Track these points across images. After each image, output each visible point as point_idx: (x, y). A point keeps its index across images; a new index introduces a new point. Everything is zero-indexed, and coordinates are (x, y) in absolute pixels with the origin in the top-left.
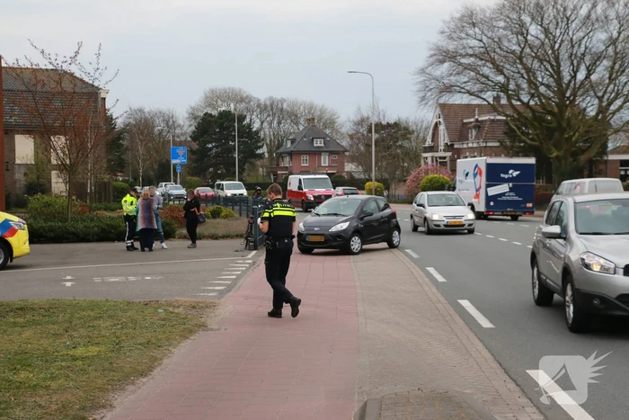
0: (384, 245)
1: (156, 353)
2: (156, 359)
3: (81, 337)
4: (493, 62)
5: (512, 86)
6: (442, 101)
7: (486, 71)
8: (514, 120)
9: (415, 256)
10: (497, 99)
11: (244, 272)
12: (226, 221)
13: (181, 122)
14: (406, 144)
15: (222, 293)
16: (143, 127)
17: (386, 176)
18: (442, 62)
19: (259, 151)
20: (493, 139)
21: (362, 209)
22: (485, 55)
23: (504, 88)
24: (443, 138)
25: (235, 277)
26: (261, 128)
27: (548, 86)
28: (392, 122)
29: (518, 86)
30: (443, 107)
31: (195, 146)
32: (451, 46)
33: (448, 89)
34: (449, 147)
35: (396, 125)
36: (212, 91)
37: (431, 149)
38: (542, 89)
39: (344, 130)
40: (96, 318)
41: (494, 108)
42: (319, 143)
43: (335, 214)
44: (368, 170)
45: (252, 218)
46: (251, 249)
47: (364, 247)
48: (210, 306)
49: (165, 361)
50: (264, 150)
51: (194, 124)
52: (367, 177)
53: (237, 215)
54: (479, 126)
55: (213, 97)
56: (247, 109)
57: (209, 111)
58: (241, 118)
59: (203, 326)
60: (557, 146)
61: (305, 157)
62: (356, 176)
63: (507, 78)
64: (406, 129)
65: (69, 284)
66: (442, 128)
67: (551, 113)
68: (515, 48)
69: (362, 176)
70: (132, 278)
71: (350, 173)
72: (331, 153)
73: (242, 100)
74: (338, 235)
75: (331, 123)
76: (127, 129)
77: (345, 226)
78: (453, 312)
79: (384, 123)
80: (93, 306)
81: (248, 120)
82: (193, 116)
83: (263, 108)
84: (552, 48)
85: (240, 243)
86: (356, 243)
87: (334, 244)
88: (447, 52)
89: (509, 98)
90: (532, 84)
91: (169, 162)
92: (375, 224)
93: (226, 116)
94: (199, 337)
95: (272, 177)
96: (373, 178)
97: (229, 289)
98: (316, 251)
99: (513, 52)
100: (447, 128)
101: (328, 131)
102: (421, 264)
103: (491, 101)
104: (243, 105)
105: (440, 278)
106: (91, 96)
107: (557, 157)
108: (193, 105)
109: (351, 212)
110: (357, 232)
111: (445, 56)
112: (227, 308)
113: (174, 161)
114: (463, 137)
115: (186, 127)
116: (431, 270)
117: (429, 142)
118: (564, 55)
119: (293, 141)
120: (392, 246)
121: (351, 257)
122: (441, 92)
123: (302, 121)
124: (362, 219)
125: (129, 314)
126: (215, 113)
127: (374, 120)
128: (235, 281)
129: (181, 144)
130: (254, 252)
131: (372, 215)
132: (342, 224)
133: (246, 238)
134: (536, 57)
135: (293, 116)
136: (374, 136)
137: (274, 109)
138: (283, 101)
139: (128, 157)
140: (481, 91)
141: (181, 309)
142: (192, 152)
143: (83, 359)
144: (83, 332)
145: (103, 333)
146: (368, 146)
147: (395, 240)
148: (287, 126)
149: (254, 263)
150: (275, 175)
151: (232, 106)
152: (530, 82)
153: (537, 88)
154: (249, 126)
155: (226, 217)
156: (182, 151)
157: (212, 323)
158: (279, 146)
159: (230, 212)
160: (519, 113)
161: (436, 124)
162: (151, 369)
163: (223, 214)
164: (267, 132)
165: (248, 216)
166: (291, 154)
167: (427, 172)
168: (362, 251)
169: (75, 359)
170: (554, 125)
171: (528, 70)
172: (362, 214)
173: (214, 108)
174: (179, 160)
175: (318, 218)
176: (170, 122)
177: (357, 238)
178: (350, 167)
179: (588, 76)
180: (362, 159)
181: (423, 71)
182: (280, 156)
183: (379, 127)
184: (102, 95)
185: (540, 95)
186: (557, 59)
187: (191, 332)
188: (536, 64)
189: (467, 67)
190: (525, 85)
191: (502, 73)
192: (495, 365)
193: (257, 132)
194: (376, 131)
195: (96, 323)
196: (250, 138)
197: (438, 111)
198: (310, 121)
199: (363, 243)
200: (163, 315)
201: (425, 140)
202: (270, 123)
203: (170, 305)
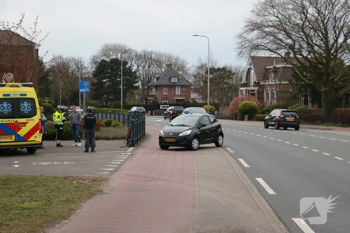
0: (213, 145)
1: (73, 206)
2: (72, 210)
3: (26, 197)
4: (285, 30)
5: (297, 46)
6: (252, 55)
7: (281, 36)
8: (298, 67)
9: (232, 151)
10: (288, 54)
11: (126, 160)
12: (114, 129)
13: (86, 65)
14: (230, 81)
15: (112, 173)
16: (62, 68)
17: (216, 101)
18: (253, 30)
19: (136, 85)
20: (285, 79)
21: (199, 123)
22: (280, 26)
23: (292, 47)
24: (253, 78)
25: (120, 163)
26: (138, 70)
27: (319, 46)
28: (221, 67)
29: (301, 46)
30: (253, 58)
31: (95, 81)
32: (259, 20)
33: (256, 47)
34: (257, 84)
35: (224, 69)
36: (106, 46)
37: (245, 85)
38: (316, 48)
39: (190, 72)
40: (35, 186)
41: (285, 59)
42: (174, 80)
43: (183, 125)
44: (205, 98)
45: (131, 127)
46: (130, 146)
47: (201, 146)
48: (104, 180)
49: (78, 211)
50: (139, 84)
51: (95, 66)
52: (204, 102)
53: (122, 125)
54: (276, 70)
55: (107, 50)
56: (129, 58)
57: (104, 58)
58: (125, 63)
59: (101, 192)
60: (325, 85)
61: (165, 89)
62: (197, 101)
63: (294, 41)
64: (230, 71)
65: (16, 166)
66: (252, 72)
67: (321, 63)
68: (299, 22)
69: (202, 102)
70: (55, 163)
71: (194, 100)
72: (182, 86)
73: (126, 51)
74: (185, 138)
75: (182, 67)
76: (52, 69)
77: (189, 132)
78: (252, 185)
79: (216, 67)
80: (33, 179)
81: (129, 64)
82: (94, 61)
83: (139, 57)
84: (323, 22)
85: (123, 142)
86: (195, 143)
87: (182, 143)
88: (256, 24)
89: (295, 53)
90: (310, 45)
91: (78, 91)
92: (208, 132)
93: (115, 62)
94: (98, 197)
95: (144, 101)
96: (208, 103)
97: (116, 170)
98: (170, 148)
99: (298, 25)
100: (255, 71)
101: (180, 73)
102: (235, 157)
103: (283, 55)
104: (126, 55)
105: (246, 165)
106: (30, 48)
107: (325, 91)
108: (94, 54)
110: (196, 136)
111: (255, 26)
112: (115, 181)
113: (81, 90)
114: (265, 77)
115: (89, 67)
116: (241, 160)
117: (244, 81)
118: (330, 27)
119: (158, 79)
120: (218, 145)
121: (193, 152)
122: (252, 49)
123: (164, 65)
124: (199, 128)
125: (55, 184)
126: (108, 60)
127: (210, 66)
128: (120, 165)
129: (86, 79)
130: (132, 148)
131: (205, 126)
132: (187, 131)
133: (127, 139)
134: (313, 28)
135: (159, 63)
136: (210, 76)
137: (146, 58)
138: (151, 53)
139: (52, 87)
140: (277, 49)
141: (87, 182)
142: (93, 84)
143: (28, 209)
144: (27, 194)
145: (40, 194)
146: (205, 82)
147: (220, 142)
148: (154, 69)
149: (132, 155)
150: (146, 100)
151: (119, 55)
152: (308, 44)
153: (312, 47)
154: (130, 68)
155: (115, 126)
156: (87, 83)
157: (105, 190)
158: (149, 81)
159: (117, 123)
160: (301, 63)
161: (249, 69)
162: (69, 215)
163: (113, 124)
164: (141, 72)
165: (128, 126)
166: (156, 87)
167: (242, 100)
168: (199, 148)
169: (23, 209)
170: (323, 71)
171: (307, 36)
172: (200, 125)
173: (107, 57)
174: (84, 90)
175: (172, 127)
176: (79, 65)
177: (196, 140)
178: (193, 96)
179: (345, 41)
180: (201, 91)
181: (240, 36)
182: (150, 88)
183: (213, 70)
184: (36, 47)
185: (314, 52)
186: (326, 29)
187: (93, 195)
188: (312, 33)
189: (268, 34)
190: (305, 46)
191: (290, 38)
192: (274, 215)
193: (135, 73)
194: (211, 73)
195: (35, 189)
196: (131, 76)
197: (250, 61)
198: (169, 66)
199: (200, 143)
200: (76, 185)
201: (241, 79)
202: (144, 67)
203: (80, 179)
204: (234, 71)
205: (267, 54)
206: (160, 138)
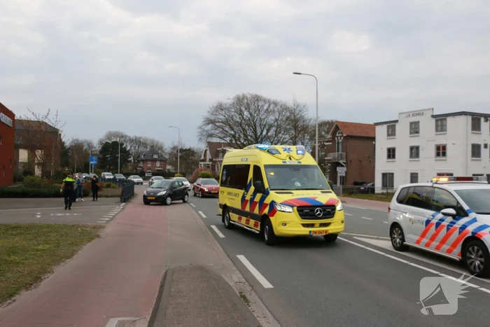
0: (181, 201)
1: (75, 248)
2: (75, 251)
3: (42, 240)
4: (229, 125)
5: (237, 136)
6: (208, 140)
7: (227, 129)
9: (194, 206)
10: (231, 141)
12: (113, 190)
13: (95, 145)
14: (193, 158)
15: (108, 222)
16: (78, 147)
17: (184, 171)
18: (209, 124)
19: (130, 159)
22: (226, 122)
23: (234, 136)
24: (209, 156)
25: (114, 214)
26: (131, 149)
27: (251, 137)
28: (187, 148)
29: (239, 135)
30: (209, 143)
31: (101, 156)
32: (213, 118)
33: (211, 135)
34: (211, 160)
35: (189, 150)
36: (110, 132)
37: (203, 161)
38: (249, 138)
39: (166, 151)
40: (49, 232)
41: (229, 144)
42: (155, 156)
43: (160, 188)
44: (176, 169)
45: (123, 188)
46: (123, 202)
47: (173, 202)
48: (102, 227)
49: (79, 252)
50: (131, 159)
51: (101, 146)
52: (176, 172)
53: (118, 187)
54: (223, 151)
55: (110, 135)
56: (125, 140)
57: (108, 141)
58: (122, 144)
59: (98, 236)
61: (149, 162)
62: (171, 171)
63: (235, 132)
64: (193, 151)
65: (39, 216)
66: (208, 152)
68: (238, 120)
69: (174, 171)
71: (169, 170)
72: (161, 161)
73: (122, 137)
74: (161, 197)
75: (161, 148)
76: (71, 148)
77: (164, 193)
78: (208, 230)
79: (184, 149)
80: (49, 226)
81: (125, 146)
82: (101, 143)
83: (132, 141)
85: (119, 199)
86: (169, 200)
87: (159, 200)
88: (211, 120)
89: (236, 140)
90: (246, 136)
91: (89, 163)
92: (178, 192)
93: (115, 143)
94: (96, 241)
95: (135, 171)
97: (111, 219)
98: (151, 203)
99: (238, 122)
100: (210, 152)
101: (160, 152)
102: (196, 210)
104: (123, 139)
105: (204, 216)
106: (55, 133)
108: (101, 138)
109: (167, 187)
110: (169, 195)
111: (210, 122)
112: (109, 229)
113: (91, 163)
114: (216, 156)
115: (97, 147)
116: (200, 212)
117: (202, 158)
118: (258, 124)
119: (144, 155)
120: (184, 202)
121: (167, 206)
122: (208, 136)
123: (149, 147)
124: (172, 190)
125: (65, 230)
126: (110, 142)
127: (180, 147)
128: (114, 216)
129: (95, 155)
131: (176, 188)
133: (121, 197)
134: (247, 124)
135: (145, 145)
136: (179, 154)
137: (137, 141)
138: (140, 138)
139: (70, 160)
140: (225, 137)
141: (88, 229)
142: (99, 158)
143: (41, 250)
144: (43, 238)
145: (52, 238)
146: (177, 158)
147: (186, 200)
148: (141, 149)
149: (123, 208)
151: (118, 139)
152: (244, 134)
153: (247, 137)
154: (125, 148)
155: (113, 188)
156: (95, 158)
157: (102, 235)
158: (139, 157)
159: (115, 186)
161: (206, 151)
162: (72, 255)
163: (111, 186)
164: (133, 151)
166: (143, 161)
167: (201, 170)
168: (172, 204)
169: (38, 250)
171: (244, 129)
172: (172, 187)
173: (110, 140)
174: (93, 162)
175: (152, 189)
176: (90, 145)
177: (169, 198)
178: (169, 167)
179: (267, 134)
180: (174, 164)
181: (200, 128)
182: (139, 161)
183: (182, 150)
184: (60, 133)
186: (255, 126)
187: (92, 239)
188: (247, 128)
189: (219, 127)
190: (242, 136)
191: (233, 130)
192: (224, 253)
193: (129, 151)
194: (180, 152)
195: (49, 234)
196: (126, 153)
197: (207, 145)
198: (152, 147)
199: (172, 200)
200: (80, 231)
201: (201, 157)
202: (135, 147)
203: (84, 226)
204: (195, 151)
205: (218, 140)
206: (144, 196)
